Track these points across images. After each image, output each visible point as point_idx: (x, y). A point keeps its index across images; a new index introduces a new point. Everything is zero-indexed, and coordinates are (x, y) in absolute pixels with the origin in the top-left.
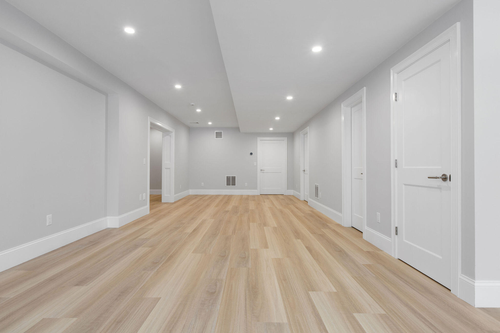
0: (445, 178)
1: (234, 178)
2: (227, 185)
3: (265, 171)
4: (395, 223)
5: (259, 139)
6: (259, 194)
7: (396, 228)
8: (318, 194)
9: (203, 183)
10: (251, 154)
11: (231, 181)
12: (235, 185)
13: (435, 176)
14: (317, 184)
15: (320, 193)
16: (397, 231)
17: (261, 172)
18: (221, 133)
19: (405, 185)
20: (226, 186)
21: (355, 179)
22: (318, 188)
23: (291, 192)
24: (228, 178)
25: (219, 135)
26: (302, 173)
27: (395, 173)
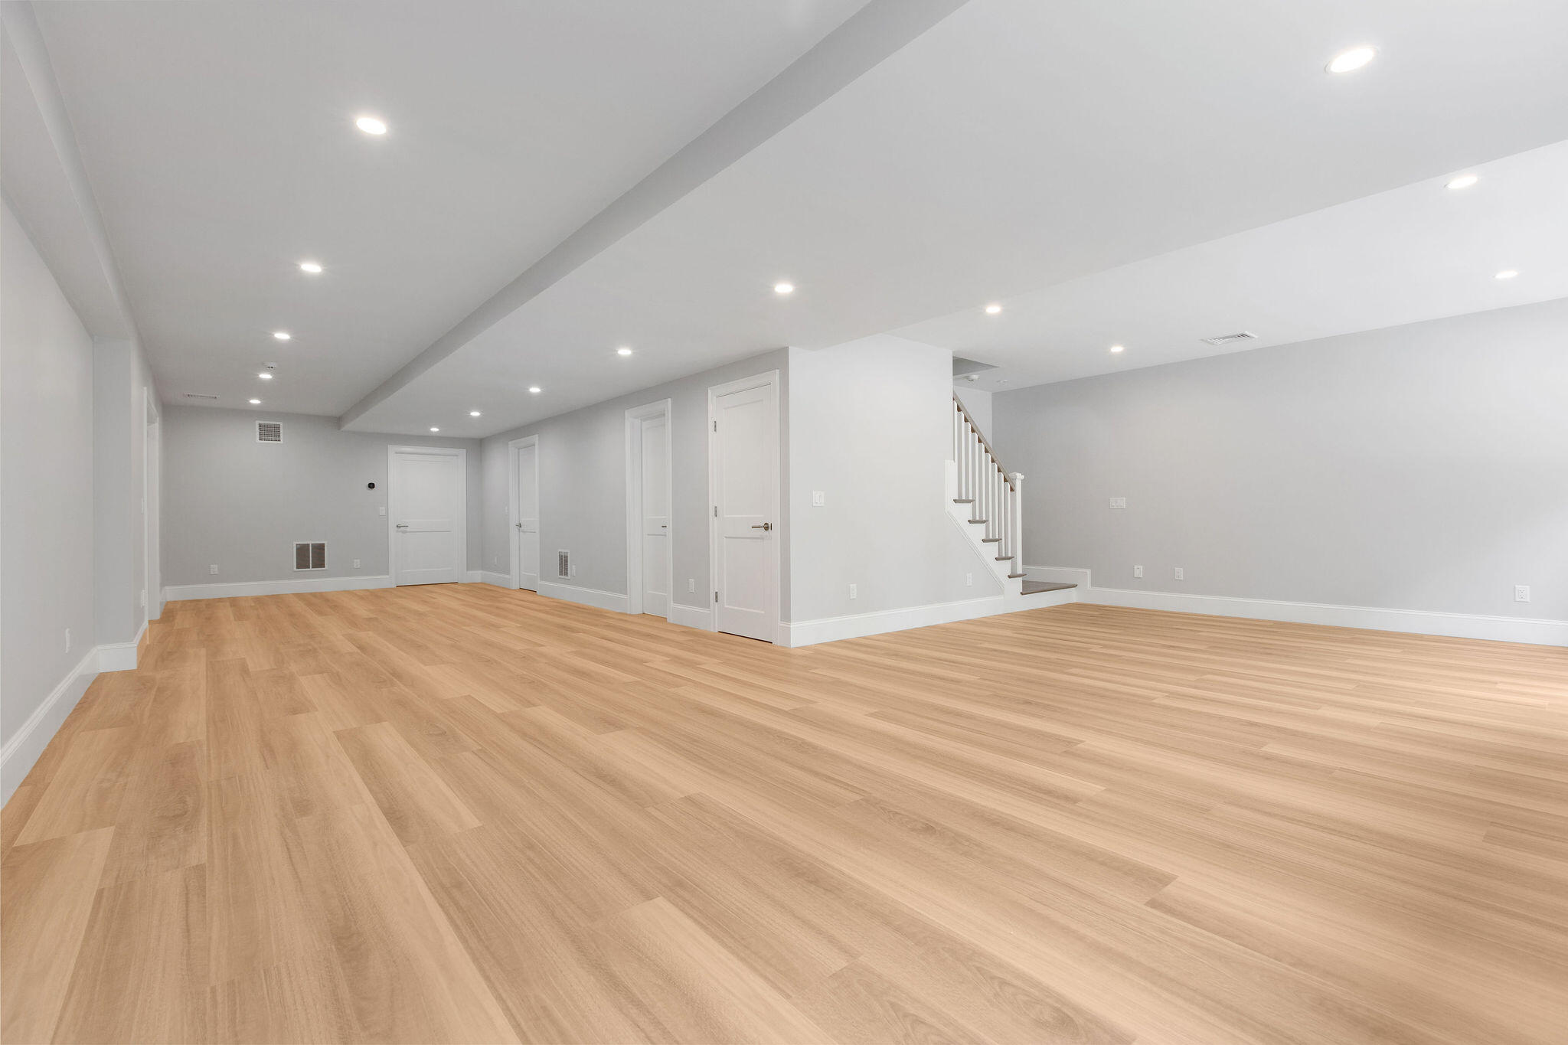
0: (767, 527)
1: (320, 549)
2: (297, 568)
3: (408, 529)
4: (714, 587)
5: (392, 449)
6: (394, 586)
7: (717, 593)
8: (566, 569)
9: (216, 566)
10: (371, 486)
11: (311, 557)
12: (322, 565)
13: (757, 525)
14: (563, 551)
15: (572, 568)
16: (717, 597)
17: (397, 531)
18: (277, 428)
19: (726, 537)
20: (295, 569)
21: (648, 535)
22: (566, 557)
23: (477, 576)
24: (302, 550)
25: (269, 432)
26: (514, 530)
27: (714, 524)
